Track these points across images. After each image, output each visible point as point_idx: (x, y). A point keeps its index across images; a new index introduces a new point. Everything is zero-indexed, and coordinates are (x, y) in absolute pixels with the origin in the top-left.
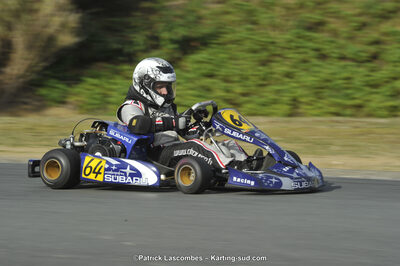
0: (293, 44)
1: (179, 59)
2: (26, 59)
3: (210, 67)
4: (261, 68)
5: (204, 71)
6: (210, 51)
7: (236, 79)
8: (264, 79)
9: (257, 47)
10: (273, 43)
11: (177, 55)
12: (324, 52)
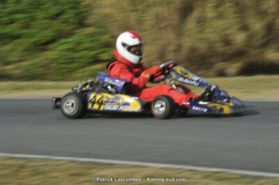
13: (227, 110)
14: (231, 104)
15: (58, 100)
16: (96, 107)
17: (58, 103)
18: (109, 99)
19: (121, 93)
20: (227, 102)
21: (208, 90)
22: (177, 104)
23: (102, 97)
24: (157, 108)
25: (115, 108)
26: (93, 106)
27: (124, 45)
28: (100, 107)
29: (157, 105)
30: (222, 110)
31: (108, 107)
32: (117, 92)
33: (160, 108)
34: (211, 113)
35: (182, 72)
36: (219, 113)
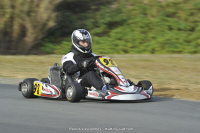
0: (159, 24)
1: (108, 32)
2: (33, 34)
3: (120, 35)
4: (142, 35)
5: (118, 37)
6: (123, 27)
7: (130, 40)
8: (143, 40)
9: (144, 25)
10: (151, 23)
11: (107, 30)
12: (172, 27)
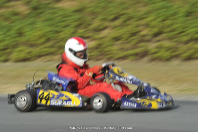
13: (155, 105)
14: (159, 100)
15: (12, 96)
16: (44, 102)
17: (13, 99)
18: (54, 96)
19: (66, 91)
20: (156, 98)
21: (140, 88)
22: (113, 100)
23: (49, 94)
24: (96, 103)
25: (59, 103)
26: (41, 101)
27: (71, 50)
28: (47, 102)
29: (96, 100)
30: (150, 105)
31: (53, 103)
32: (63, 90)
33: (98, 103)
34: (140, 108)
35: (118, 71)
36: (148, 108)
